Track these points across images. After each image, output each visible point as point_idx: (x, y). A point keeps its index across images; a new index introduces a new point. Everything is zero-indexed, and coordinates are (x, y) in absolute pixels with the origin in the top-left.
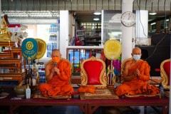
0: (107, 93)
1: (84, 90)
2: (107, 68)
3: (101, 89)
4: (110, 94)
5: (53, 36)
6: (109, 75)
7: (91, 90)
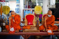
0: (35, 29)
1: (25, 28)
2: (36, 18)
3: (33, 27)
4: (36, 30)
5: (18, 5)
6: (37, 21)
7: (28, 28)
